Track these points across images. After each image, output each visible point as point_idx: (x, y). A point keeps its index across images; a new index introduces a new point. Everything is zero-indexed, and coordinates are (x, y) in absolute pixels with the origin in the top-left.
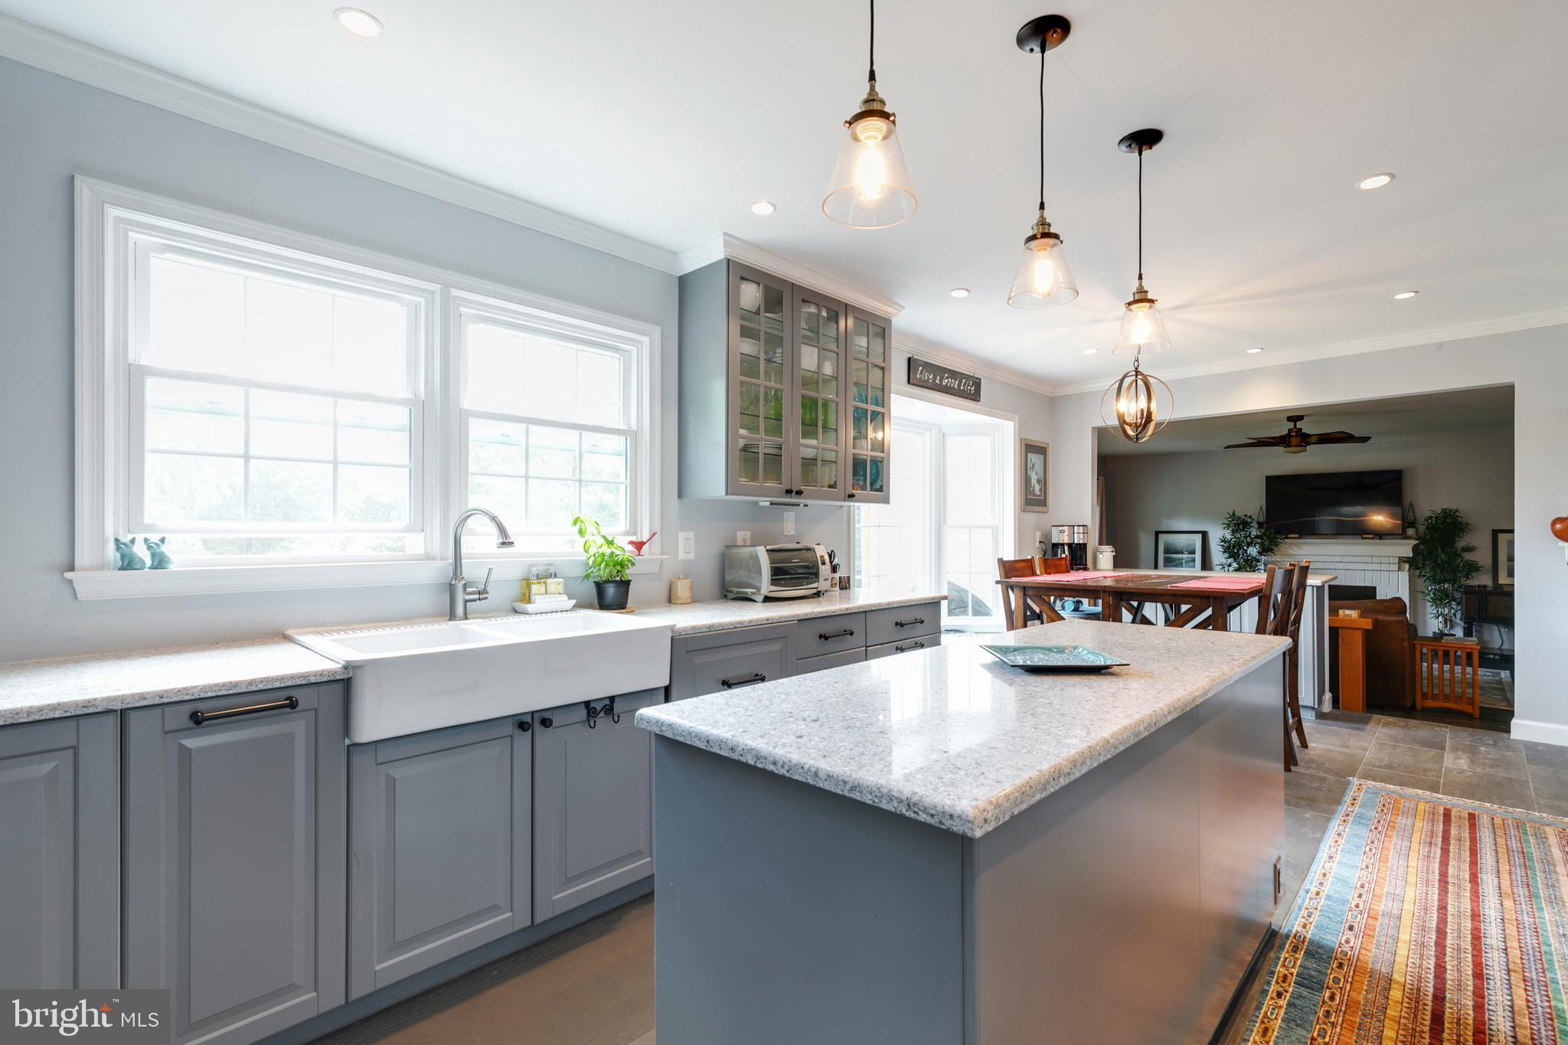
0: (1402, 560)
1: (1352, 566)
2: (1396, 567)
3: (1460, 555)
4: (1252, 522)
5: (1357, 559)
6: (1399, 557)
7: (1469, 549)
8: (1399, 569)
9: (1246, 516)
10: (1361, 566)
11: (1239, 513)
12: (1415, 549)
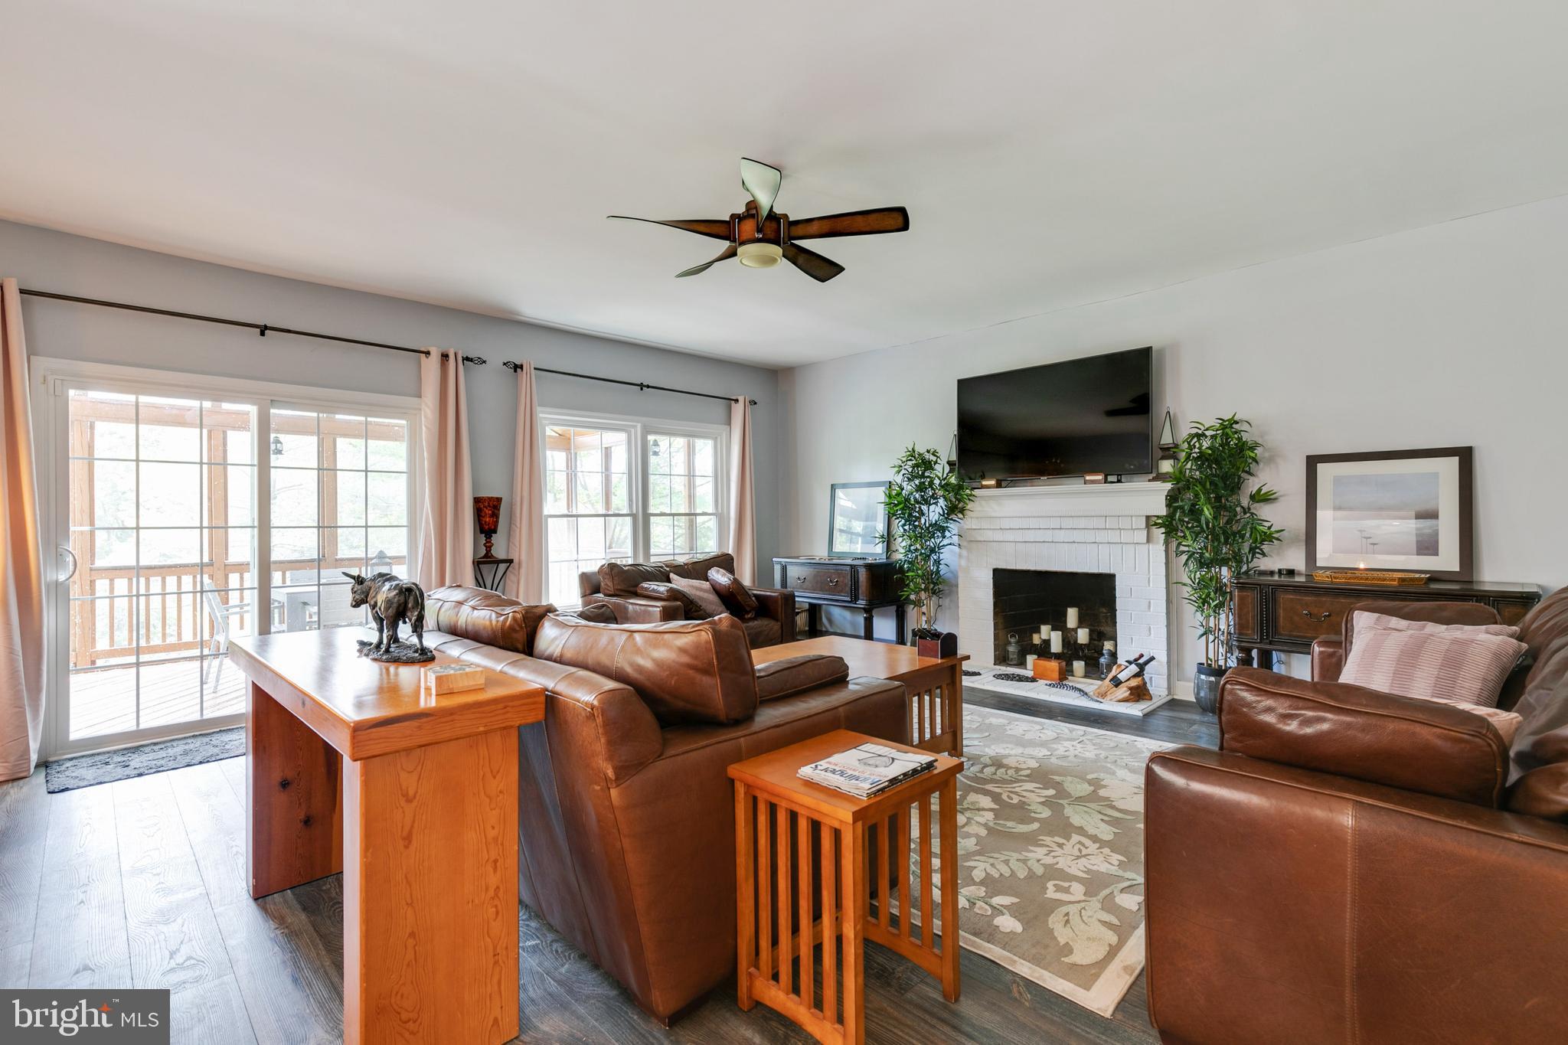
0: (1150, 522)
1: (1077, 536)
2: (1142, 535)
3: (1249, 509)
4: (936, 463)
5: (1082, 523)
6: (1148, 518)
7: (1262, 498)
8: (1149, 540)
9: (928, 451)
10: (1090, 536)
11: (921, 449)
12: (1172, 499)
